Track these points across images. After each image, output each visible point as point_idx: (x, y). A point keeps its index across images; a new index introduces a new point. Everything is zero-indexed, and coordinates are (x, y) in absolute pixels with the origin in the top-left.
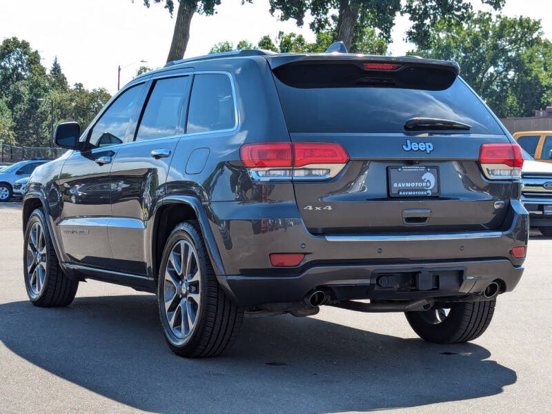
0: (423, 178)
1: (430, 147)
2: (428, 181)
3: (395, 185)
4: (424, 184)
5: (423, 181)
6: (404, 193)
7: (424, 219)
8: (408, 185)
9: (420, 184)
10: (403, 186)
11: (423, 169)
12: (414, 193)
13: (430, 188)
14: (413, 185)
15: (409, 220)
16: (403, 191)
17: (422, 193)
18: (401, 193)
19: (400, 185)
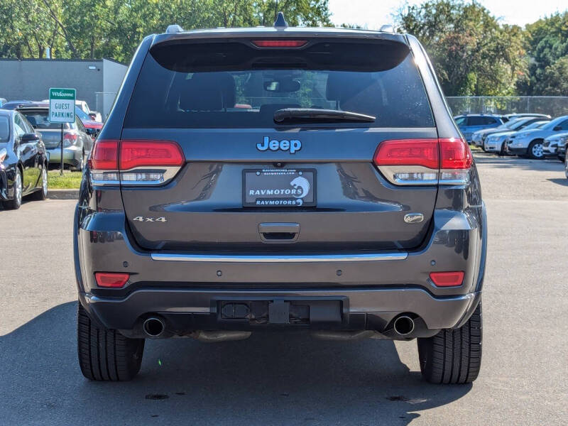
0: (292, 184)
1: (296, 145)
2: (299, 187)
3: (252, 192)
4: (294, 192)
5: (292, 188)
6: (263, 203)
7: (291, 235)
8: (269, 192)
9: (287, 192)
10: (263, 193)
11: (292, 172)
12: (277, 203)
13: (302, 196)
14: (277, 192)
15: (269, 235)
16: (261, 199)
17: (290, 202)
18: (258, 203)
19: (258, 192)
